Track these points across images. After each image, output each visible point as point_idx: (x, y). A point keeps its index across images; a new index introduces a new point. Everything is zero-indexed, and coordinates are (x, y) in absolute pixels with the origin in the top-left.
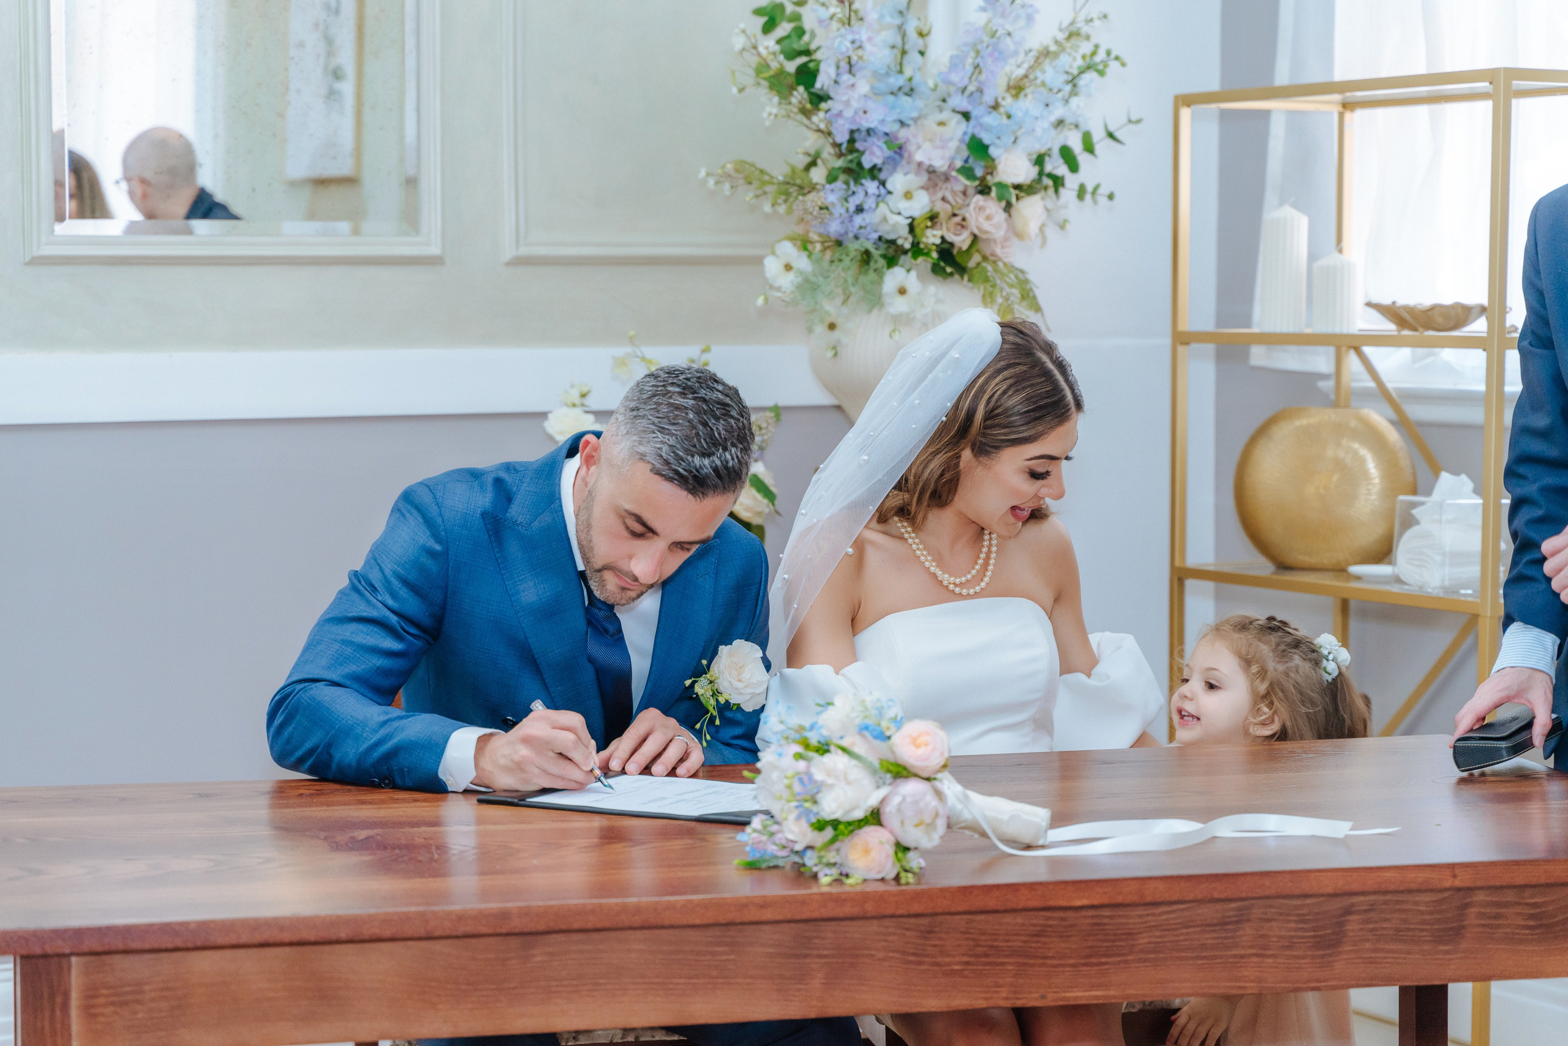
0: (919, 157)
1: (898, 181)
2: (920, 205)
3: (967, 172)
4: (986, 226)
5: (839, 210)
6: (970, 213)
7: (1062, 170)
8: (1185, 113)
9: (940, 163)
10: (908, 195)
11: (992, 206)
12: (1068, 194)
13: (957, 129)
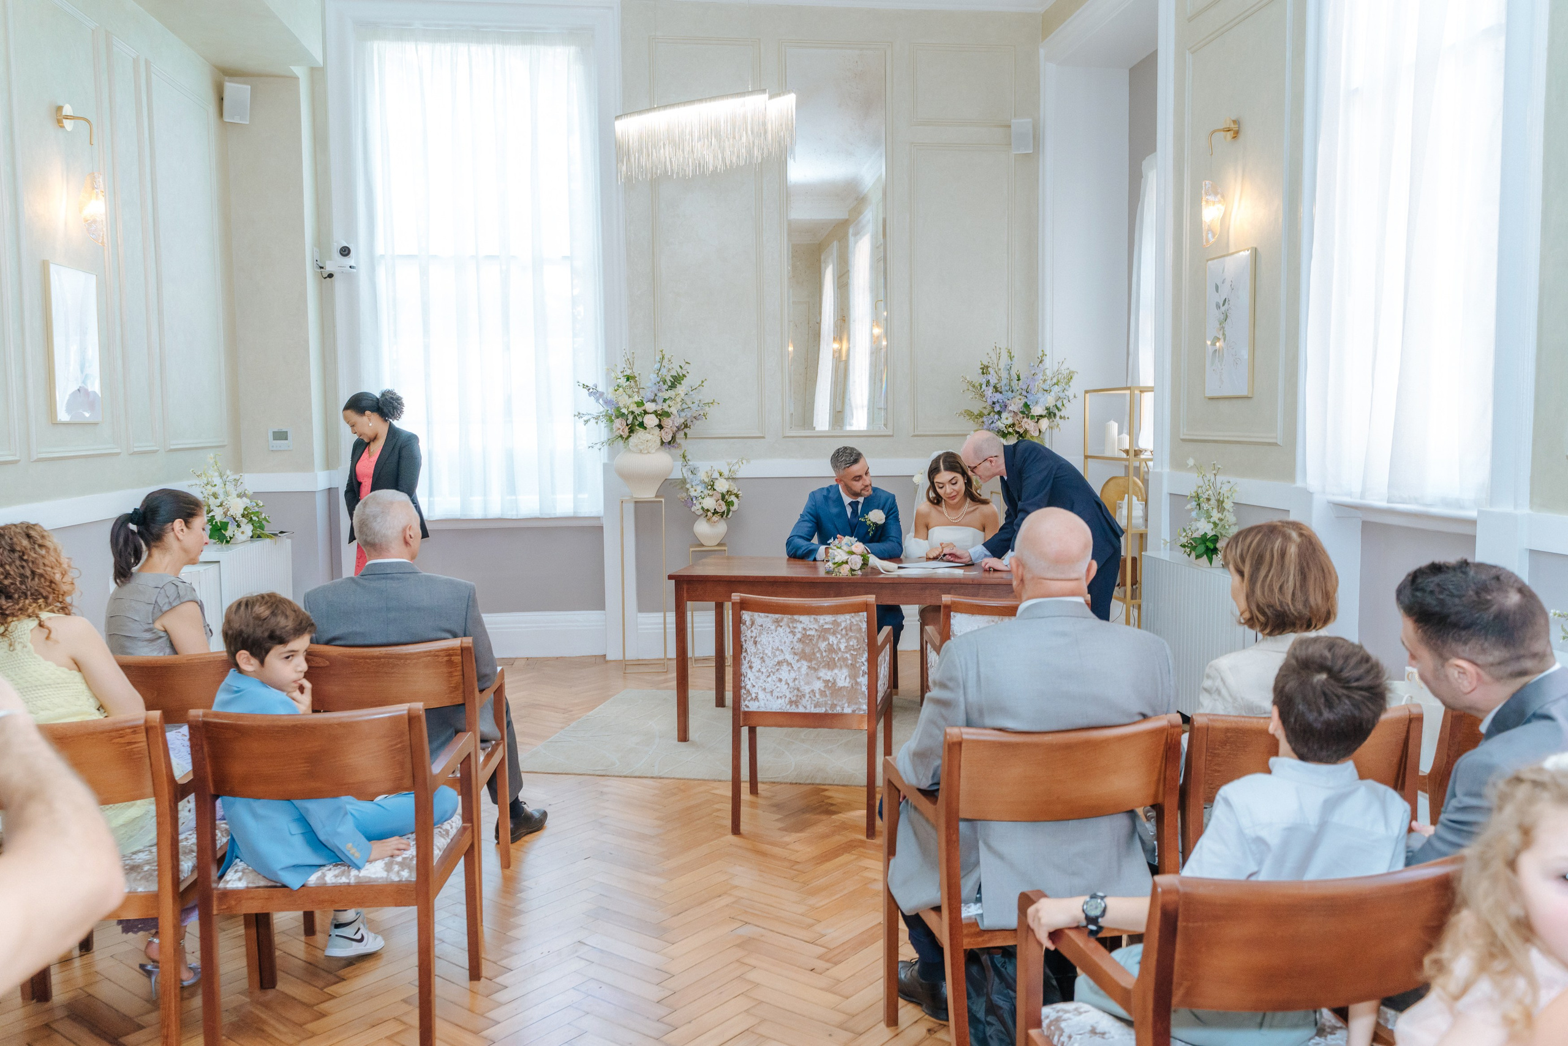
0: (1010, 408)
1: (1004, 415)
2: (1010, 421)
3: (1023, 413)
4: (1027, 427)
5: (986, 423)
6: (1023, 424)
7: (1057, 411)
8: (1087, 395)
9: (1016, 410)
10: (1007, 419)
11: (1029, 421)
12: (1058, 418)
13: (1024, 400)
